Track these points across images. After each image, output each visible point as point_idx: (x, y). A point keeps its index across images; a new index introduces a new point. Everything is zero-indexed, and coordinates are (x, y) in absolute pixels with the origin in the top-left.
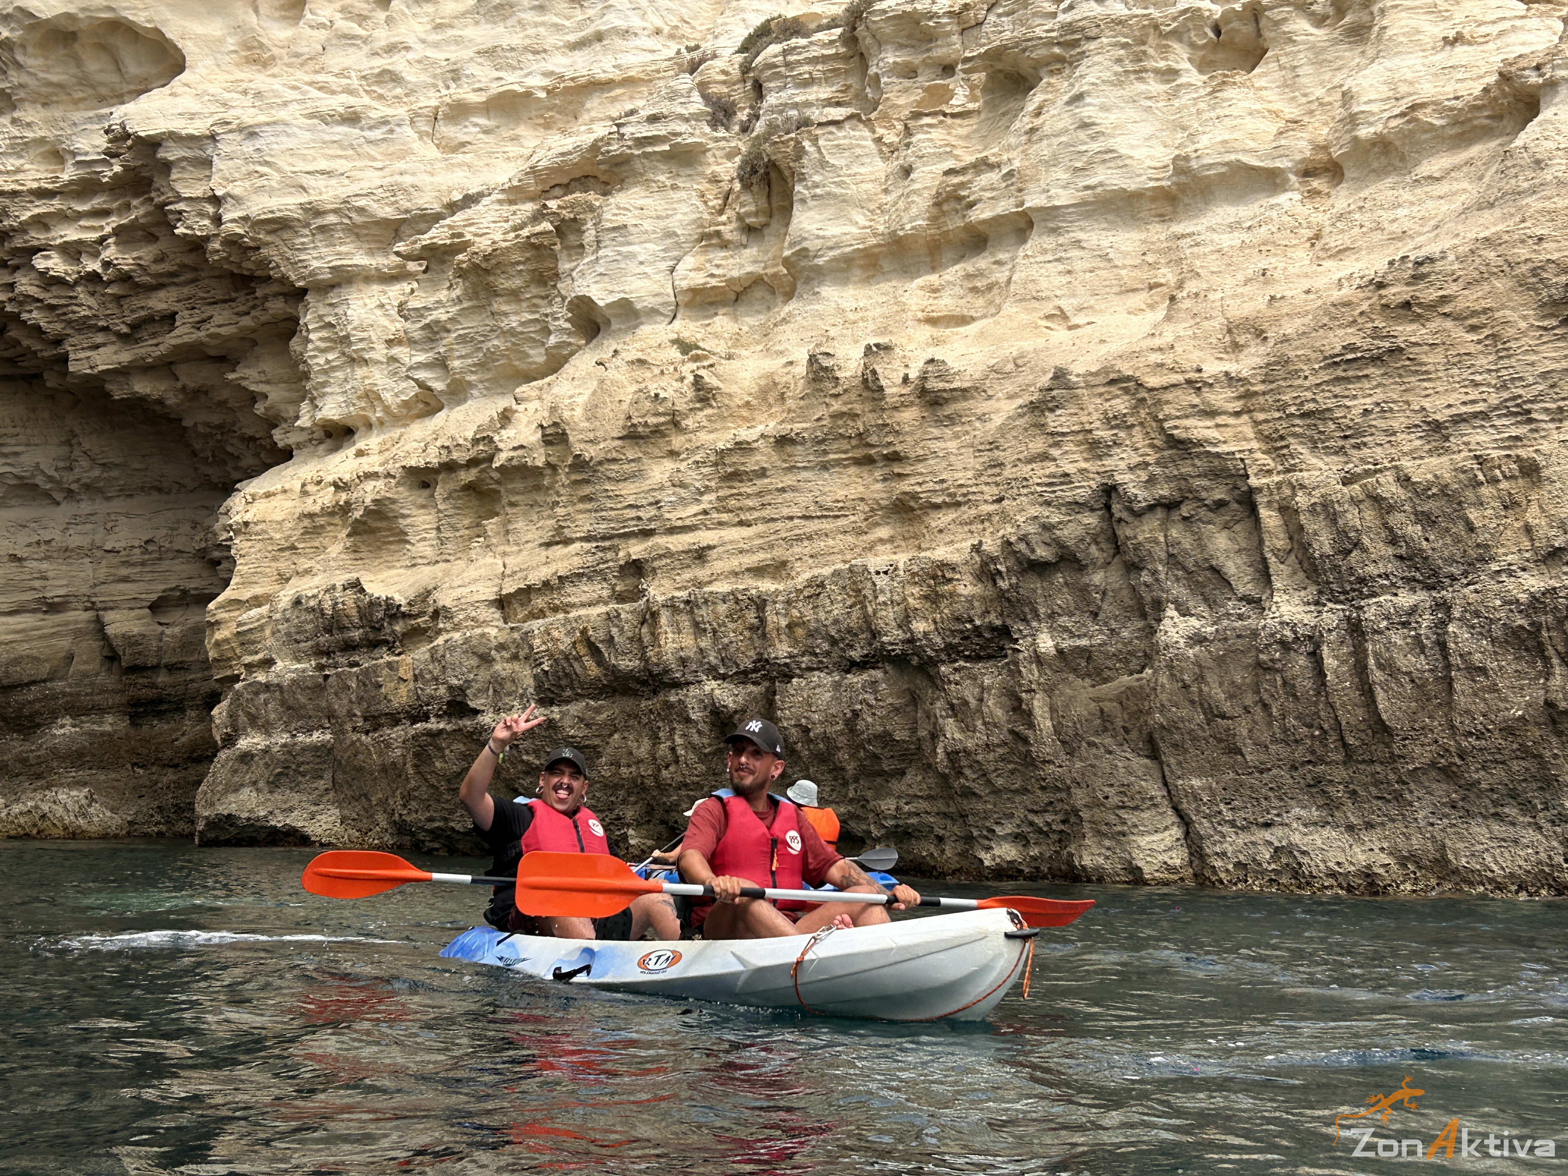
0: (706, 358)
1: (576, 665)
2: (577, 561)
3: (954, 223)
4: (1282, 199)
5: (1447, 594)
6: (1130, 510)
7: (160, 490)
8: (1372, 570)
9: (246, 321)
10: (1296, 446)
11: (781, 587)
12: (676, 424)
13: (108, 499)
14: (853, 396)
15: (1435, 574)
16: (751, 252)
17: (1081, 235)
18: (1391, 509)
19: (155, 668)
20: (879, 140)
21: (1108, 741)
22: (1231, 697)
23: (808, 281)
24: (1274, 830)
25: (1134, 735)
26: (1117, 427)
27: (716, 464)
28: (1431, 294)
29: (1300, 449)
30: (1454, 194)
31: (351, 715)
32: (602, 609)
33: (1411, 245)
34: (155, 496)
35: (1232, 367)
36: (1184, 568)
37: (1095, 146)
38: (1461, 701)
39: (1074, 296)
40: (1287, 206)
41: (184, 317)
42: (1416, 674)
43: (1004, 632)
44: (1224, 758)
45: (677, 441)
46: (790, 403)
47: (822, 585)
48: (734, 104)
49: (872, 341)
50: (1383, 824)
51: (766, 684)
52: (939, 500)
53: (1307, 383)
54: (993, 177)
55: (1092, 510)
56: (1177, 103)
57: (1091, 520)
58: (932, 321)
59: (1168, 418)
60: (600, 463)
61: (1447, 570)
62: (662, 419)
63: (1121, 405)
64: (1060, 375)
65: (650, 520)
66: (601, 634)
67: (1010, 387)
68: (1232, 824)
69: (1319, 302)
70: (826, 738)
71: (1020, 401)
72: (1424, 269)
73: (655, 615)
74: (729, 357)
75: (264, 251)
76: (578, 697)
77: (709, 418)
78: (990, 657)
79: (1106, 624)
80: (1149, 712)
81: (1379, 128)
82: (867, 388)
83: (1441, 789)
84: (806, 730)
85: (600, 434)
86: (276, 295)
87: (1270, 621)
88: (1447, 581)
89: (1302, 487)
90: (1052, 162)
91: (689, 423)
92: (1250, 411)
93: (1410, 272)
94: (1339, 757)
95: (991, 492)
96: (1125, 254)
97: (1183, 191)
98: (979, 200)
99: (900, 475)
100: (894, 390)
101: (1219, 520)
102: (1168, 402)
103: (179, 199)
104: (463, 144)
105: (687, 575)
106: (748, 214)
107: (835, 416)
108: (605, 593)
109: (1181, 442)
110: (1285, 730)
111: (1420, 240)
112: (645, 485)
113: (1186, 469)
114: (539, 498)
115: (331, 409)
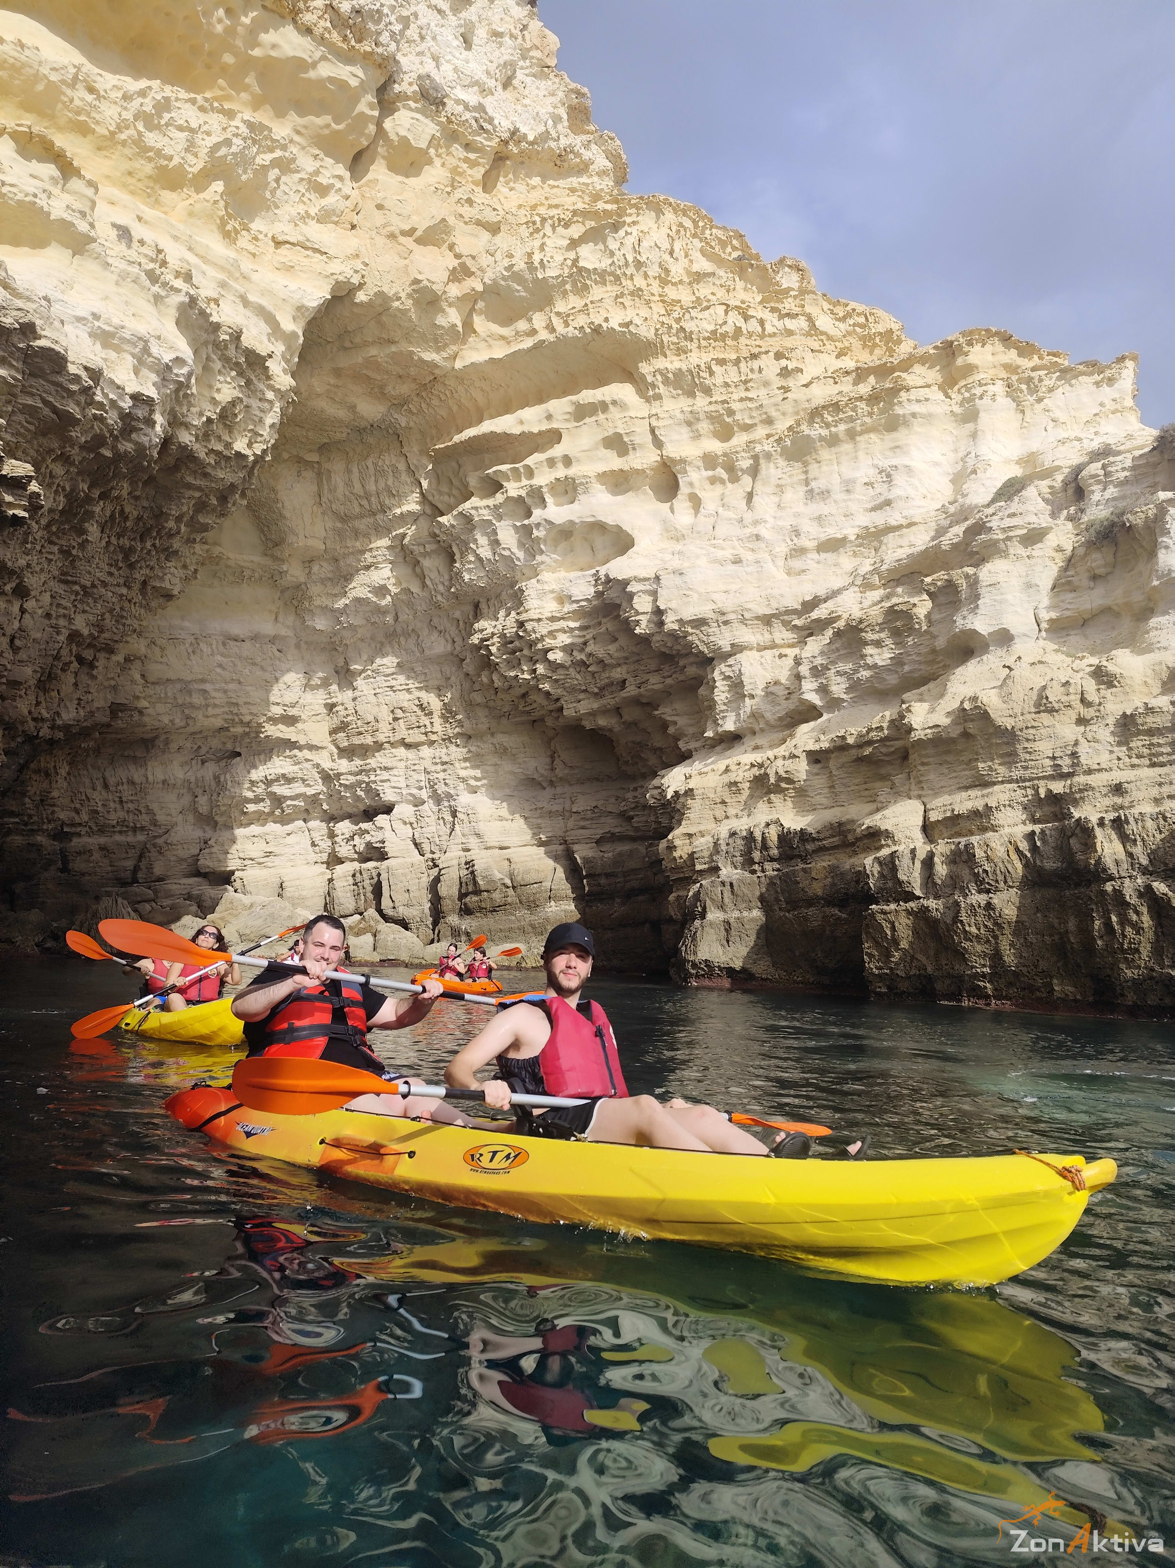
1: (1009, 866)
9: (669, 681)
12: (1082, 700)
13: (572, 785)
16: (1097, 592)
19: (600, 875)
27: (1125, 725)
31: (777, 900)
34: (596, 783)
41: (631, 682)
45: (1084, 712)
48: (1059, 505)
60: (1020, 730)
62: (1073, 697)
65: (1065, 766)
66: (1027, 845)
73: (1088, 830)
75: (688, 638)
77: (1112, 694)
85: (1018, 710)
86: (691, 664)
91: (1095, 698)
103: (638, 613)
104: (804, 570)
106: (1097, 567)
108: (1023, 818)
112: (1061, 743)
114: (952, 758)
115: (729, 725)
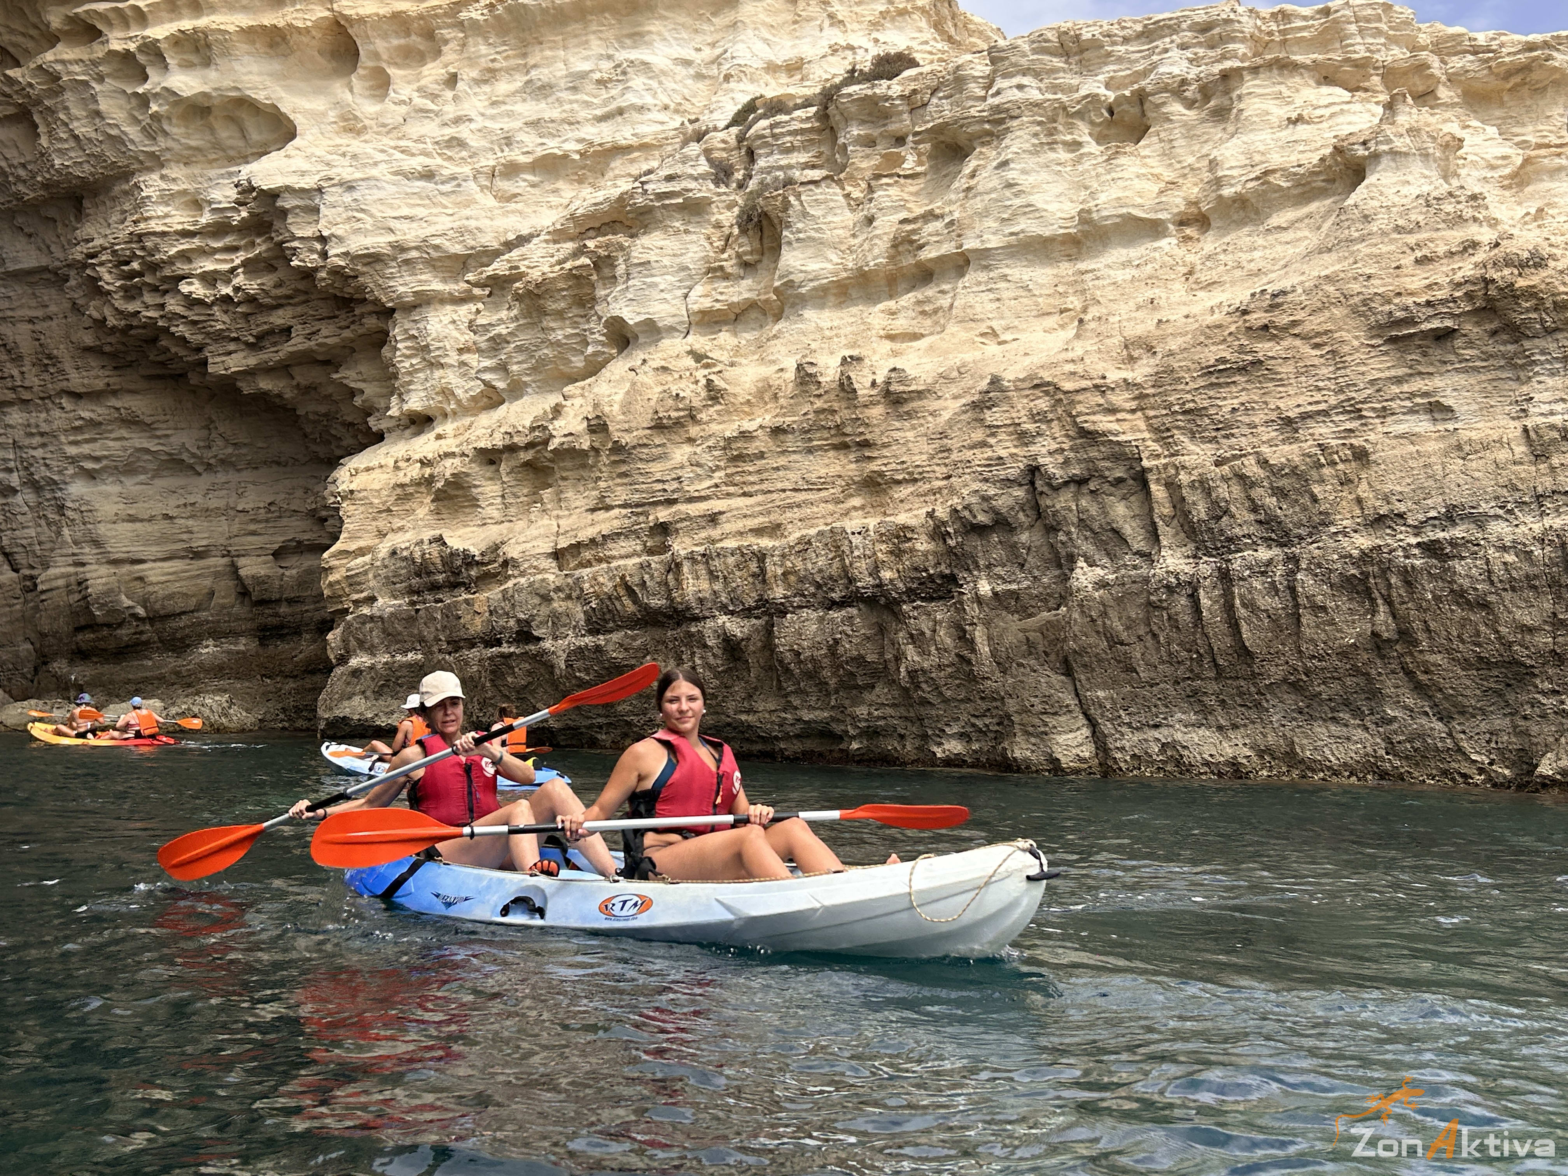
0: (714, 365)
1: (617, 603)
2: (616, 523)
3: (908, 261)
4: (1163, 243)
5: (1296, 550)
6: (1050, 485)
7: (278, 463)
8: (1237, 531)
9: (347, 334)
10: (1178, 435)
11: (777, 544)
12: (693, 417)
13: (239, 471)
14: (832, 396)
15: (1287, 534)
16: (747, 282)
17: (1007, 271)
18: (1253, 485)
19: (278, 601)
20: (847, 196)
21: (1032, 662)
22: (1128, 628)
23: (793, 305)
24: (1162, 730)
25: (1053, 657)
26: (1040, 421)
27: (724, 449)
28: (1284, 319)
29: (1182, 438)
30: (1298, 240)
31: (437, 640)
32: (636, 560)
33: (1265, 280)
34: (275, 468)
35: (1129, 375)
36: (1092, 530)
37: (1017, 202)
38: (1307, 632)
39: (1002, 318)
40: (1167, 248)
41: (298, 331)
42: (1271, 611)
43: (952, 579)
44: (1123, 675)
45: (694, 431)
46: (782, 401)
47: (809, 542)
48: (732, 166)
49: (847, 353)
50: (1245, 725)
51: (766, 618)
52: (900, 477)
53: (1188, 388)
54: (938, 225)
55: (1021, 485)
56: (1080, 168)
57: (1019, 493)
58: (891, 337)
59: (1079, 414)
60: (634, 447)
61: (1296, 531)
62: (682, 414)
63: (1043, 404)
64: (995, 381)
65: (673, 491)
66: (636, 580)
67: (954, 390)
68: (1129, 725)
69: (1196, 325)
70: (813, 659)
71: (963, 401)
72: (1279, 300)
73: (679, 565)
74: (732, 365)
75: (361, 279)
76: (619, 628)
77: (718, 413)
78: (940, 598)
79: (1030, 572)
80: (1065, 640)
81: (1239, 188)
82: (843, 390)
83: (1290, 699)
84: (798, 654)
85: (634, 425)
86: (370, 313)
87: (1159, 571)
88: (1296, 540)
89: (1184, 467)
90: (985, 214)
91: (703, 416)
92: (1142, 409)
93: (1268, 302)
94: (1212, 674)
95: (941, 471)
96: (1042, 286)
97: (1086, 237)
98: (927, 243)
99: (869, 458)
100: (865, 392)
101: (1119, 493)
102: (1080, 402)
103: (294, 238)
104: (515, 195)
105: (703, 534)
106: (745, 253)
107: (817, 412)
108: (639, 548)
109: (1090, 433)
110: (1170, 654)
111: (1272, 276)
112: (669, 465)
113: (1093, 454)
114: (585, 474)
115: (415, 402)
